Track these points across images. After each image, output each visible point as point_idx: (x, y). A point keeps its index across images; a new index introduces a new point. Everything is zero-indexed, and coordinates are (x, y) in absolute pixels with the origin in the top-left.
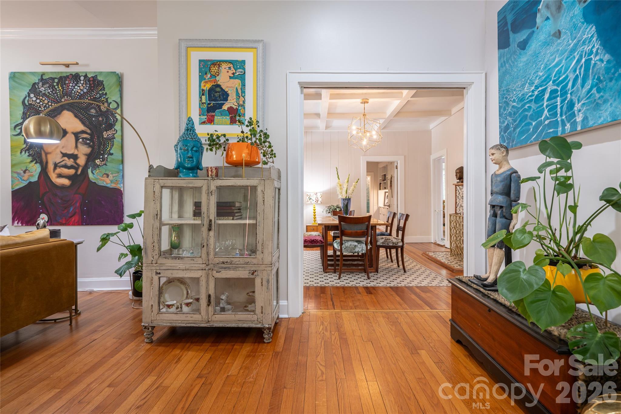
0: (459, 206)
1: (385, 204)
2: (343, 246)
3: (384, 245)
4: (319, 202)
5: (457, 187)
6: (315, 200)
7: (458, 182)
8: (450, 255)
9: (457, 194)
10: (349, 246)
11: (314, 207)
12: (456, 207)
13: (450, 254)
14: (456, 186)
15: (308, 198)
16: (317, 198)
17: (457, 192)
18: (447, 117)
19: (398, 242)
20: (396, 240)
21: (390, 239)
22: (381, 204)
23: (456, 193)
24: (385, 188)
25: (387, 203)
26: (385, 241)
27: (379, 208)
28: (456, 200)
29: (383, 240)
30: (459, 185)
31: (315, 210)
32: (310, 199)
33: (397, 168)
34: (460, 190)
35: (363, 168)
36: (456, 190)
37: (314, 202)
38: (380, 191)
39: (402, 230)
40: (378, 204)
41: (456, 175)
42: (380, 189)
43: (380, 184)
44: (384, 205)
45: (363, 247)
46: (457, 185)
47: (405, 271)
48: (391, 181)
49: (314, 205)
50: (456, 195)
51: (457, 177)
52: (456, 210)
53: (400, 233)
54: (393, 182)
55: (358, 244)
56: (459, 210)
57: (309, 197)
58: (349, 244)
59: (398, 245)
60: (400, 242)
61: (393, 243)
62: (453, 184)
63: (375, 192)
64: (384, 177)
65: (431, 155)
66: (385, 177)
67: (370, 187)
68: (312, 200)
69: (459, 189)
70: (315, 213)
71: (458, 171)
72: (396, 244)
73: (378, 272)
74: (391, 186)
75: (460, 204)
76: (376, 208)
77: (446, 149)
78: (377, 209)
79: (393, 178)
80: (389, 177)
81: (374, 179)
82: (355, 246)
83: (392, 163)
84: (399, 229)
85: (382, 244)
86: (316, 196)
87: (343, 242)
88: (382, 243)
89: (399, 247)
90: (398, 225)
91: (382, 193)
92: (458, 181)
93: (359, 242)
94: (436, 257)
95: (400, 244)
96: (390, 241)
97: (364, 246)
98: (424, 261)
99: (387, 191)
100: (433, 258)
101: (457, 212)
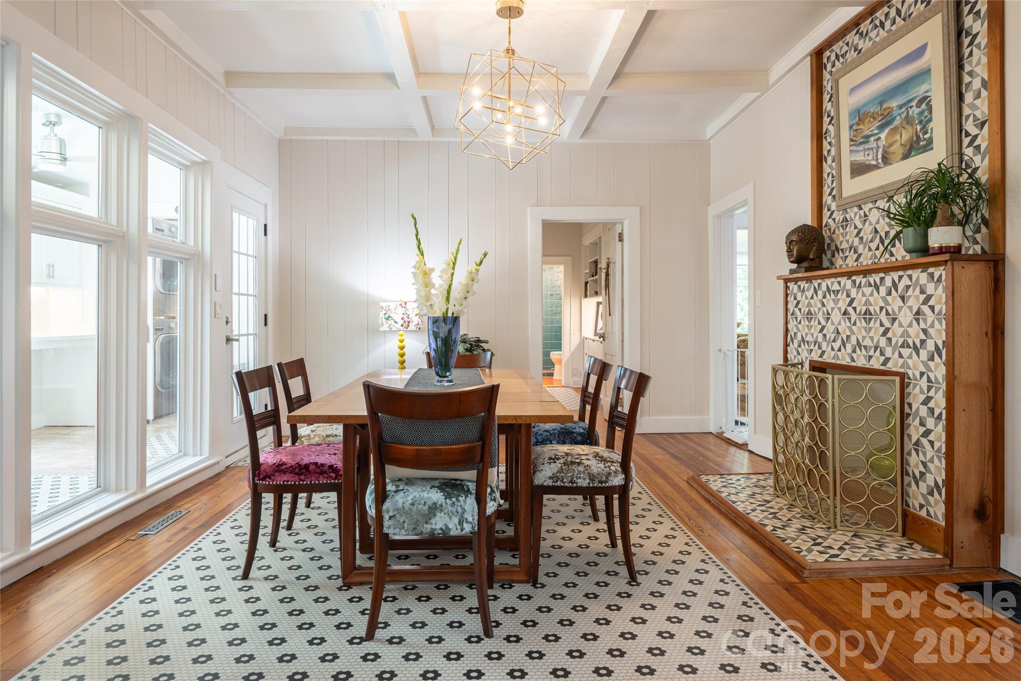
0: (796, 342)
1: (598, 332)
2: (387, 505)
3: (559, 483)
4: (412, 327)
5: (791, 285)
6: (402, 322)
7: (792, 272)
8: (772, 491)
9: (791, 307)
10: (407, 505)
11: (402, 341)
12: (786, 345)
13: (771, 482)
14: (786, 281)
15: (382, 314)
16: (405, 316)
17: (791, 299)
18: (758, 94)
19: (609, 474)
20: (602, 465)
21: (579, 464)
22: (588, 332)
23: (787, 303)
24: (596, 293)
25: (601, 329)
26: (561, 470)
27: (583, 340)
28: (786, 323)
29: (555, 467)
30: (796, 280)
31: (402, 348)
32: (387, 319)
33: (621, 240)
34: (799, 294)
35: (533, 237)
36: (787, 295)
37: (399, 326)
38: (585, 301)
39: (625, 423)
40: (581, 331)
41: (789, 251)
42: (586, 296)
43: (586, 283)
44: (596, 334)
45: (464, 511)
46: (791, 280)
47: (633, 578)
48: (607, 275)
49: (401, 335)
50: (787, 310)
51: (789, 256)
52: (786, 352)
53: (619, 434)
54: (611, 277)
55: (448, 496)
56: (795, 353)
57: (384, 312)
58: (410, 498)
59: (610, 484)
60: (616, 472)
61: (592, 478)
62: (779, 278)
63: (575, 303)
64: (593, 266)
65: (709, 205)
66: (597, 266)
67: (563, 293)
68: (392, 321)
69: (795, 290)
70: (402, 355)
71: (794, 238)
72: (601, 482)
73: (535, 583)
74: (607, 286)
75: (799, 335)
76: (575, 341)
77: (753, 183)
78: (579, 344)
79: (611, 265)
80: (603, 265)
81: (573, 272)
82: (434, 509)
83: (608, 226)
84: (615, 420)
85: (550, 483)
86: (403, 310)
87: (390, 487)
88: (550, 478)
89: (613, 489)
90: (614, 408)
91: (590, 304)
92: (795, 266)
93: (452, 488)
94: (733, 498)
95: (618, 480)
96: (581, 468)
97: (470, 504)
98: (694, 513)
99: (600, 299)
100: (722, 501)
101: (792, 357)
